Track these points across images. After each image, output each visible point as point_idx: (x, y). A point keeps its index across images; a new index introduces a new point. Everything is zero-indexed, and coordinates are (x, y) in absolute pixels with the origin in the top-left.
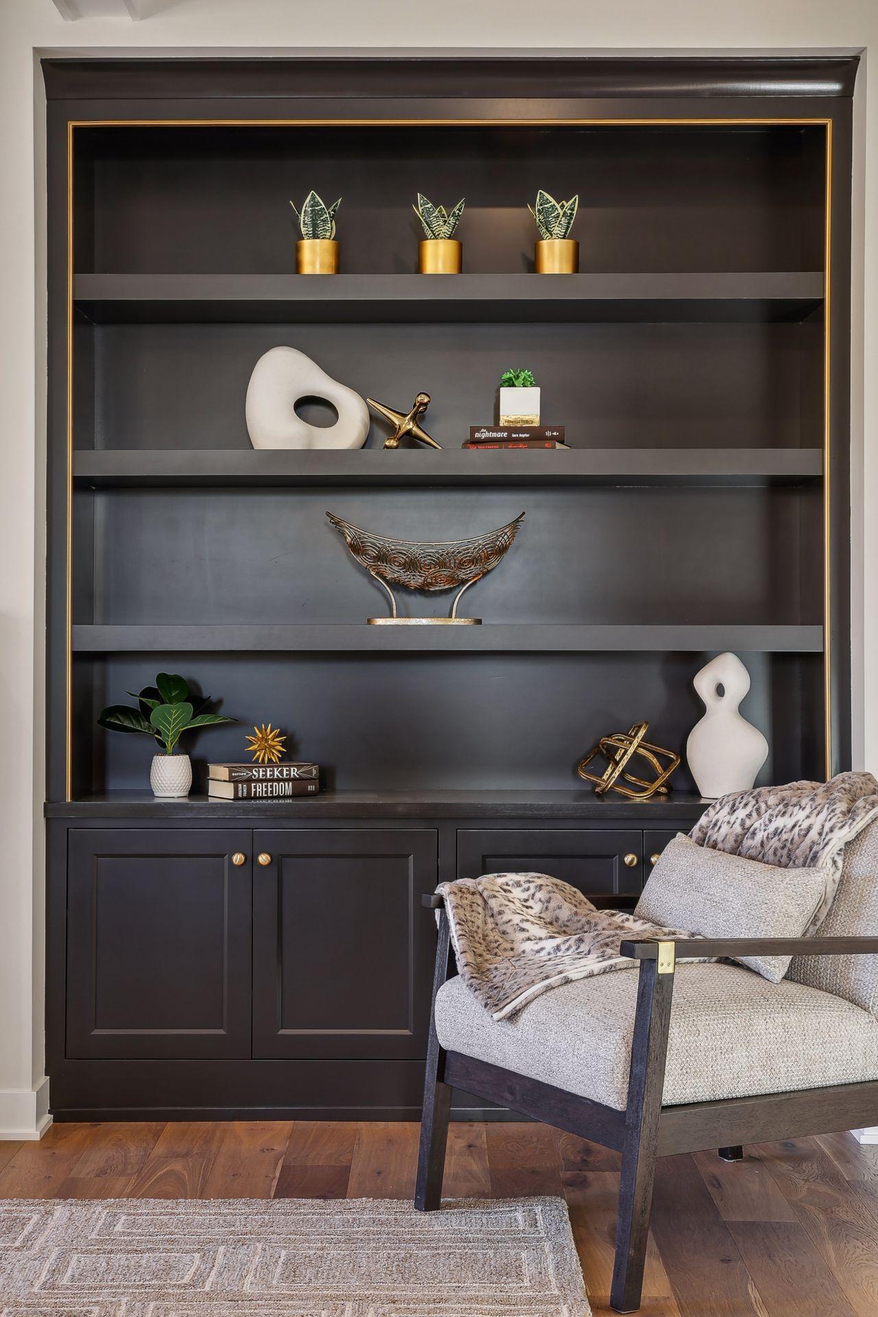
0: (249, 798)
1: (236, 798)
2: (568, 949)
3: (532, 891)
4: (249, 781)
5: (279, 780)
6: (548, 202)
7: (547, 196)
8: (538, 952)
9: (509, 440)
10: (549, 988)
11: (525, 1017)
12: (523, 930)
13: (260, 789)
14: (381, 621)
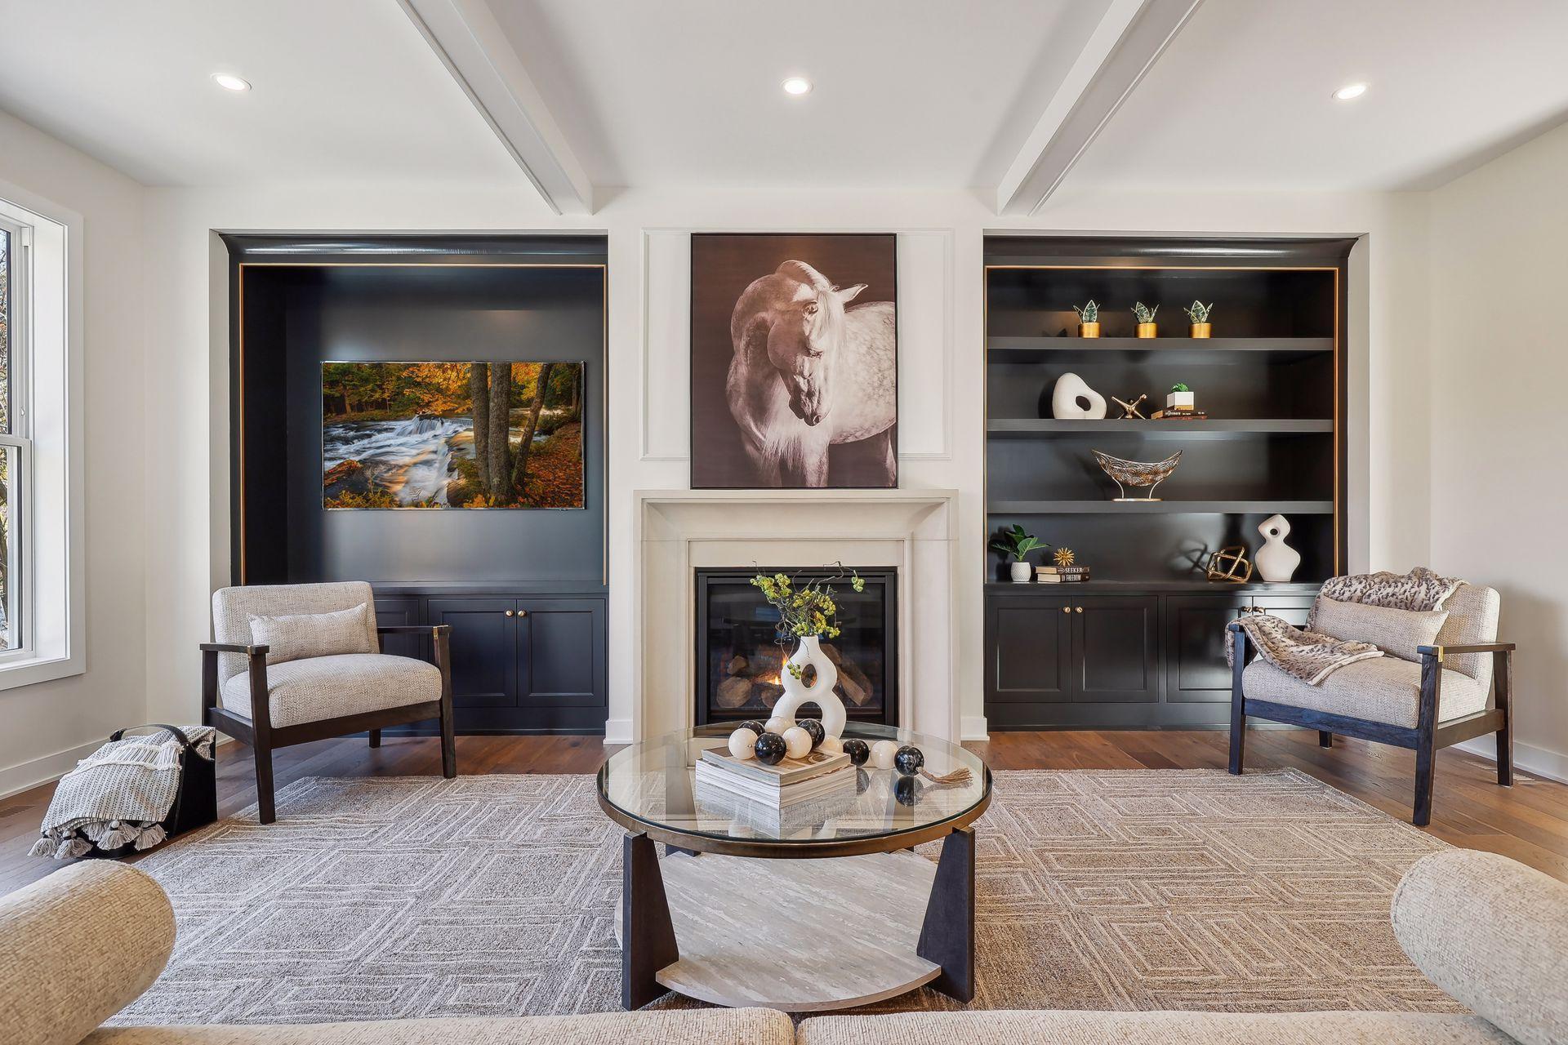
0: (1065, 581)
1: (1061, 581)
2: (1318, 651)
3: (1276, 623)
4: (1065, 574)
5: (1076, 574)
6: (1199, 306)
7: (1199, 303)
8: (1301, 652)
9: (1181, 415)
10: (1335, 670)
11: (1326, 683)
12: (1283, 642)
13: (1069, 578)
14: (1116, 500)
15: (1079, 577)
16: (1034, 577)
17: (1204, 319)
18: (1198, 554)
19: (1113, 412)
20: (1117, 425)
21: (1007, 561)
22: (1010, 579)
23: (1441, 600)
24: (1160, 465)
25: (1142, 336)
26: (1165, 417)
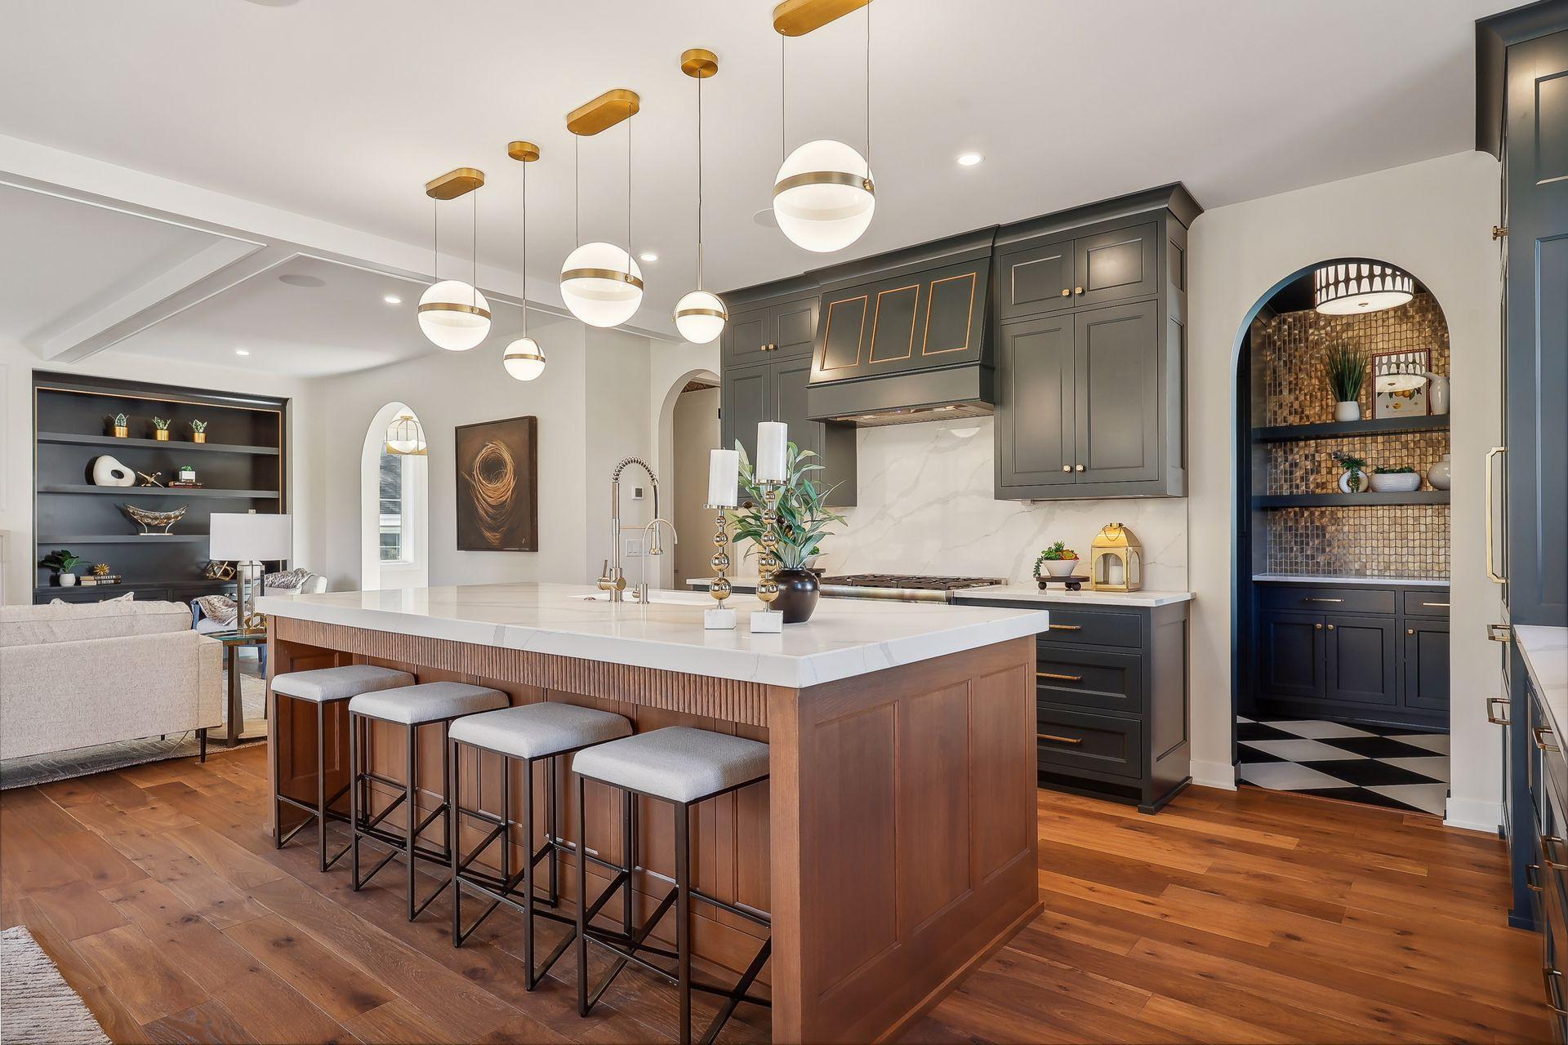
0: (101, 584)
4: (101, 580)
5: (110, 579)
6: (201, 423)
7: (197, 421)
9: (187, 485)
13: (104, 582)
14: (142, 534)
15: (113, 581)
16: (78, 582)
17: (201, 431)
18: (205, 564)
19: (139, 481)
20: (142, 490)
21: (58, 574)
22: (60, 585)
23: (301, 583)
24: (172, 514)
25: (159, 438)
26: (174, 485)
